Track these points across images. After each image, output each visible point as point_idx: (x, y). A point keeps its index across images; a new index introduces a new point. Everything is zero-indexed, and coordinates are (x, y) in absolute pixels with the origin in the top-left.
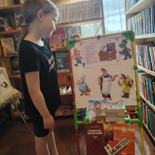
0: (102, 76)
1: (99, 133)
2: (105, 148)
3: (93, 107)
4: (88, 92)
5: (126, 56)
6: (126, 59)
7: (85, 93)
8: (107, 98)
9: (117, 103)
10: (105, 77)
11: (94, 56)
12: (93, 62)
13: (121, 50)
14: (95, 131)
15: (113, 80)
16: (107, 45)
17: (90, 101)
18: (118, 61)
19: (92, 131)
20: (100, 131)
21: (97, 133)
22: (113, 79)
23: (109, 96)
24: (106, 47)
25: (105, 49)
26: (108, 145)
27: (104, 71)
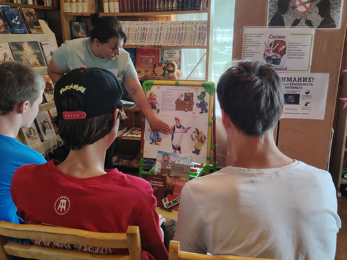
0: (175, 126)
1: (160, 185)
2: (163, 200)
3: (161, 158)
4: (159, 141)
5: (202, 110)
6: (202, 112)
7: (155, 142)
8: (177, 151)
9: (186, 158)
10: (178, 128)
11: (170, 104)
12: (169, 109)
13: (199, 102)
14: (157, 182)
15: (186, 132)
16: (185, 94)
17: (159, 152)
18: (194, 113)
19: (154, 182)
20: (162, 183)
21: (158, 185)
22: (185, 130)
23: (179, 149)
24: (184, 96)
25: (183, 98)
26: (166, 198)
27: (178, 121)
